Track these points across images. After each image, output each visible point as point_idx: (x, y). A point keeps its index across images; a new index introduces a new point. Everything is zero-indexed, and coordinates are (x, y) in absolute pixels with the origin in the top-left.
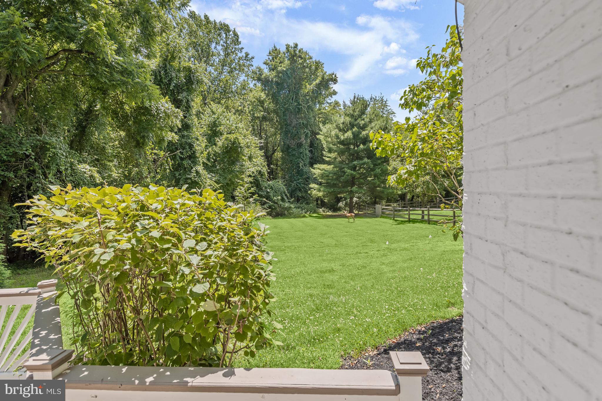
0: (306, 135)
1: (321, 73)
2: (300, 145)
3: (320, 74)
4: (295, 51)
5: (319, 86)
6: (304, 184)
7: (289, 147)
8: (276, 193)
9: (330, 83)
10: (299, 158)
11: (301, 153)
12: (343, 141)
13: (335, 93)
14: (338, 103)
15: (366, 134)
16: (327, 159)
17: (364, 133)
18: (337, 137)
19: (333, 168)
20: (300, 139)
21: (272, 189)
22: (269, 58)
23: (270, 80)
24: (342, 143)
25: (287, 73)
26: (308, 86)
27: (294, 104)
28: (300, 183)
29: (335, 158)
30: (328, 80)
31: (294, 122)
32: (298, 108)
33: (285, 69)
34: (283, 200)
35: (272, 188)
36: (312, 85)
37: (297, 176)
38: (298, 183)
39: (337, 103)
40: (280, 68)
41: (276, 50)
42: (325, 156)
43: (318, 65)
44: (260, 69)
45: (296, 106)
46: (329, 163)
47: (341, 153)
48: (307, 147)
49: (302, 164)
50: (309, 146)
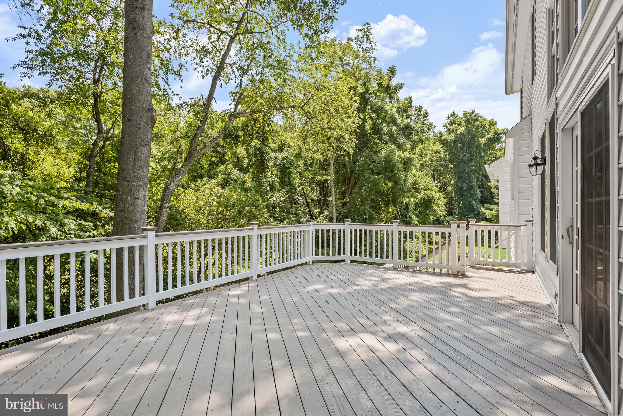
0: (478, 180)
1: (494, 130)
2: (472, 188)
3: (492, 130)
4: (471, 116)
5: (490, 139)
7: (461, 189)
10: (470, 198)
11: (472, 194)
20: (472, 182)
22: (448, 122)
23: (449, 140)
25: (464, 135)
26: (480, 140)
27: (468, 155)
31: (467, 169)
33: (462, 132)
36: (484, 139)
40: (458, 131)
41: (454, 115)
43: (492, 123)
44: (441, 133)
45: (469, 157)
48: (478, 189)
49: (473, 202)
50: (479, 187)
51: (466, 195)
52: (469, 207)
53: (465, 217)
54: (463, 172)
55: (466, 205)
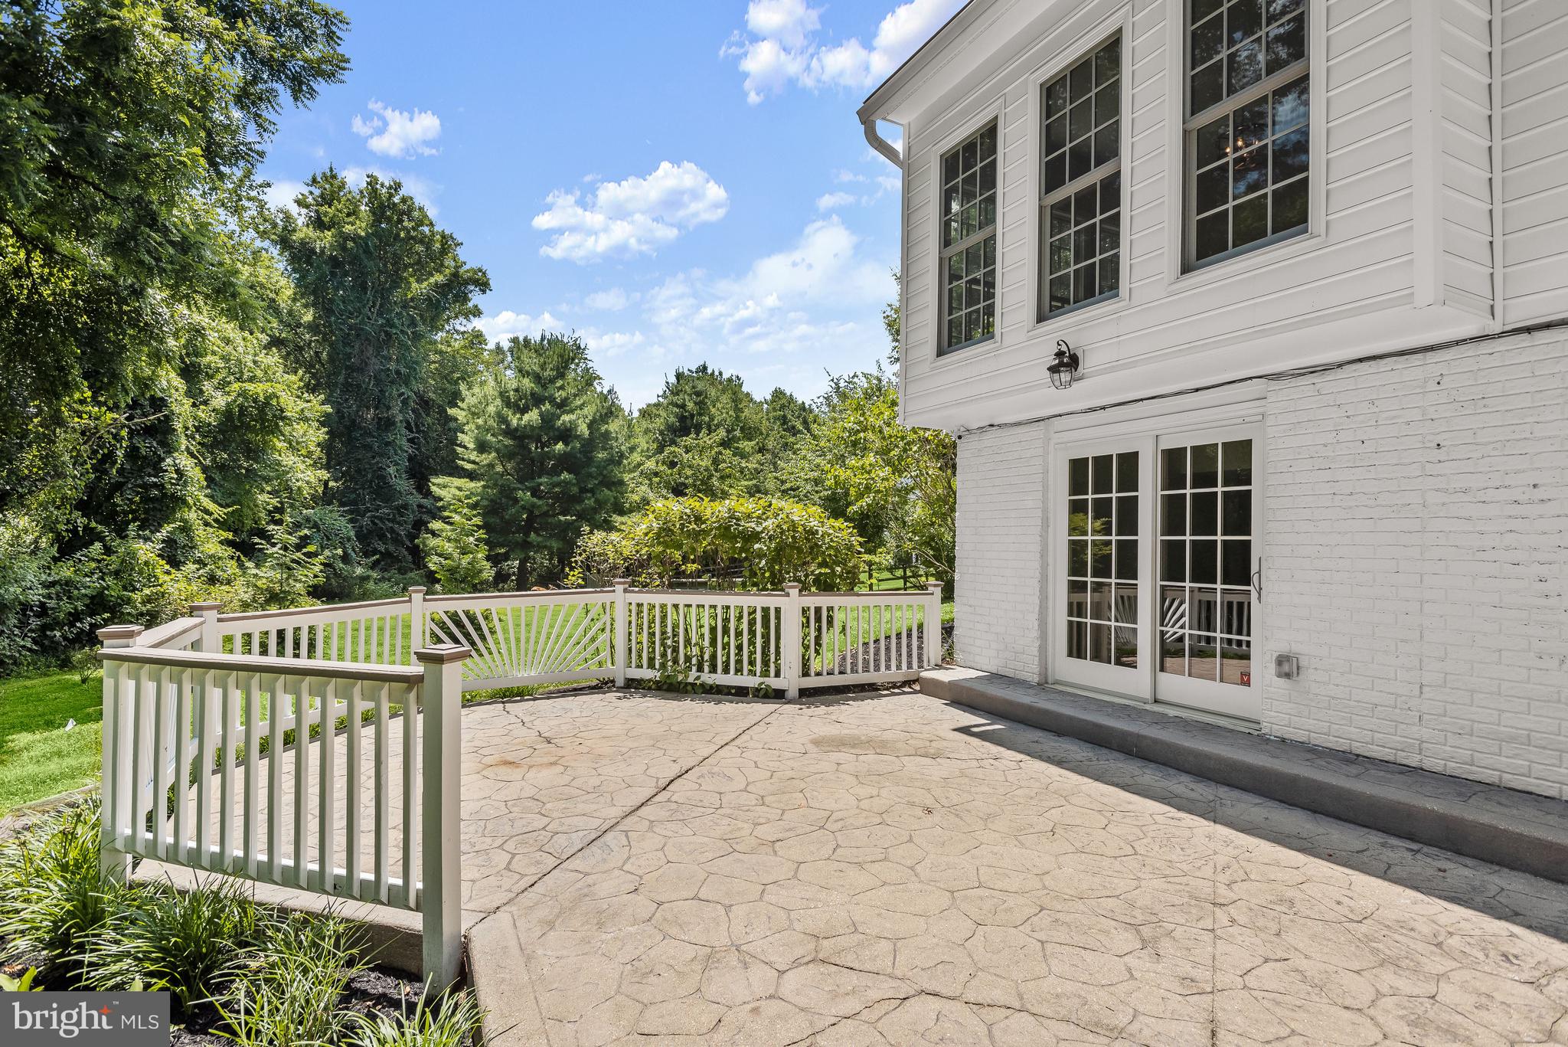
0: (405, 402)
1: (453, 264)
2: (387, 424)
3: (449, 262)
4: (391, 196)
5: (442, 289)
6: (393, 521)
7: (353, 425)
8: (328, 539)
9: (472, 287)
10: (381, 455)
11: (388, 444)
12: (516, 429)
13: (477, 312)
14: (481, 335)
15: (570, 422)
16: (469, 466)
17: (566, 418)
18: (502, 419)
19: (484, 487)
20: (389, 408)
21: (319, 530)
22: (311, 193)
23: (318, 250)
24: (510, 432)
25: (367, 244)
26: (415, 285)
27: (376, 321)
28: (381, 519)
29: (491, 466)
30: (467, 282)
31: (375, 364)
32: (386, 332)
33: (363, 234)
34: (345, 558)
35: (316, 526)
36: (425, 284)
37: (375, 499)
38: (376, 517)
39: (478, 338)
40: (349, 227)
41: (334, 177)
42: (463, 460)
43: (448, 243)
44: (288, 217)
45: (382, 325)
46: (471, 476)
47: (505, 455)
48: (404, 431)
49: (392, 470)
50: (409, 428)
51: (368, 447)
52: (378, 485)
53: (363, 516)
54: (361, 370)
55: (369, 476)
